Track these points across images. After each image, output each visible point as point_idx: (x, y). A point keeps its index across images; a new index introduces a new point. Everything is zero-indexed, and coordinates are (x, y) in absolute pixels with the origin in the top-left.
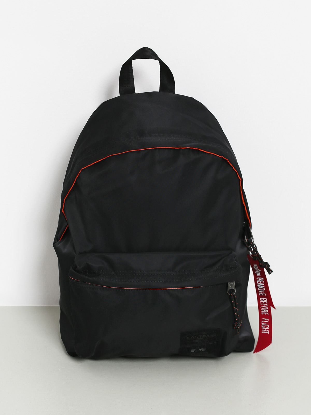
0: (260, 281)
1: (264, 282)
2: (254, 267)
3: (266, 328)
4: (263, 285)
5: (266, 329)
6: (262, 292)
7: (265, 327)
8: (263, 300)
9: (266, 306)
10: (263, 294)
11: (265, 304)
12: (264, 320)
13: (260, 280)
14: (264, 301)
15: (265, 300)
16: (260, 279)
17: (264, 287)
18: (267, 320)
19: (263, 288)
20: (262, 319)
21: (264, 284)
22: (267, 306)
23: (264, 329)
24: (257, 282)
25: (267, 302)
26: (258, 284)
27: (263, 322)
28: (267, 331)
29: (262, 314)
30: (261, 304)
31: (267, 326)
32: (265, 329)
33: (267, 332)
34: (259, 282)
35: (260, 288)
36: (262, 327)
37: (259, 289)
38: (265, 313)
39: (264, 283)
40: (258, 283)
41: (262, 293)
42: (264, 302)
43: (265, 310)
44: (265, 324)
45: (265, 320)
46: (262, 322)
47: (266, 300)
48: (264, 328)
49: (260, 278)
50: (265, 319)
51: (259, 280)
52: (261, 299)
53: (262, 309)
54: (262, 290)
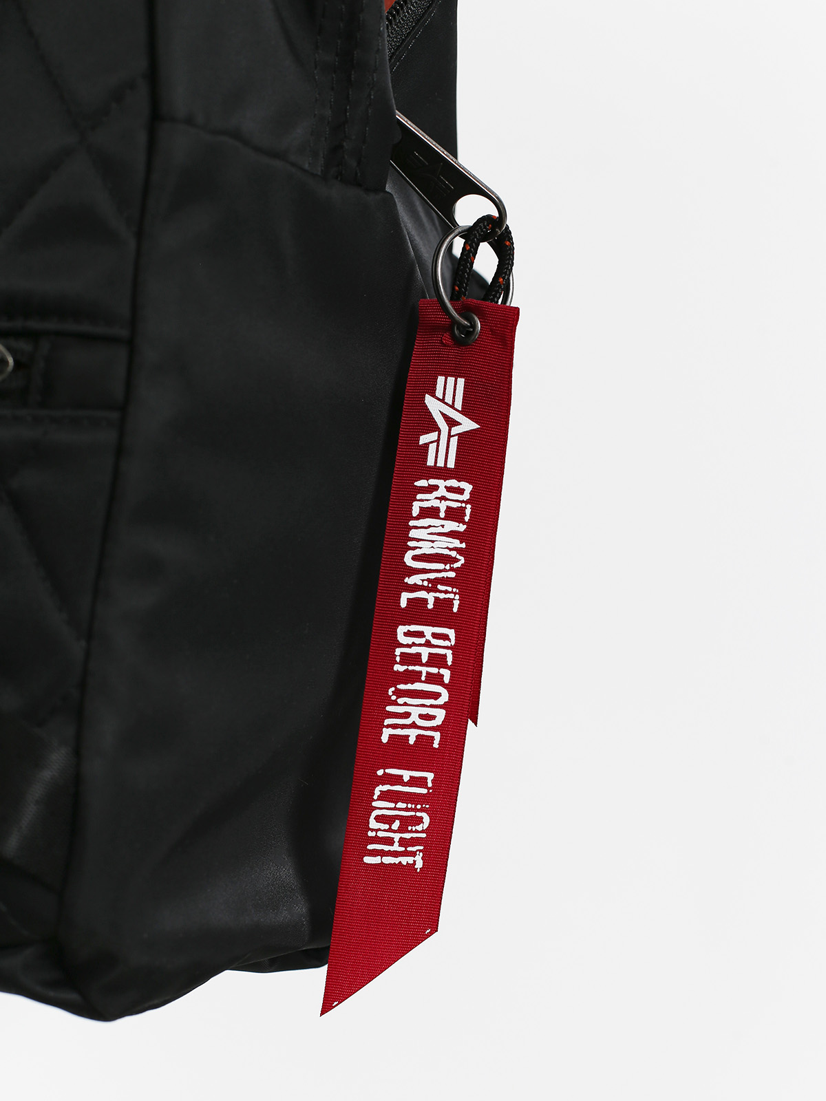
0: (436, 503)
1: (468, 511)
2: (429, 400)
3: (400, 830)
4: (452, 534)
5: (403, 842)
6: (433, 586)
7: (396, 825)
8: (422, 641)
9: (435, 679)
10: (431, 598)
11: (434, 670)
12: (398, 780)
13: (443, 498)
14: (428, 644)
15: (434, 642)
16: (442, 492)
17: (463, 545)
18: (421, 782)
19: (454, 554)
20: (380, 773)
21: (462, 528)
22: (447, 680)
23: (390, 841)
24: (415, 512)
25: (449, 653)
26: (412, 523)
27: (384, 796)
28: (413, 854)
29: (385, 739)
30: (398, 668)
31: (419, 821)
32: (397, 837)
33: (405, 860)
34: (432, 513)
35: (426, 549)
36: (373, 824)
37: (415, 558)
38: (413, 734)
39: (467, 519)
40: (417, 518)
41: (428, 590)
42: (425, 653)
43: (415, 712)
44: (400, 805)
45: (406, 779)
46: (377, 793)
47: (445, 637)
48: (390, 830)
49: (441, 483)
50: (406, 775)
51: (436, 494)
52: (408, 634)
53: (395, 703)
54: (440, 566)
